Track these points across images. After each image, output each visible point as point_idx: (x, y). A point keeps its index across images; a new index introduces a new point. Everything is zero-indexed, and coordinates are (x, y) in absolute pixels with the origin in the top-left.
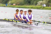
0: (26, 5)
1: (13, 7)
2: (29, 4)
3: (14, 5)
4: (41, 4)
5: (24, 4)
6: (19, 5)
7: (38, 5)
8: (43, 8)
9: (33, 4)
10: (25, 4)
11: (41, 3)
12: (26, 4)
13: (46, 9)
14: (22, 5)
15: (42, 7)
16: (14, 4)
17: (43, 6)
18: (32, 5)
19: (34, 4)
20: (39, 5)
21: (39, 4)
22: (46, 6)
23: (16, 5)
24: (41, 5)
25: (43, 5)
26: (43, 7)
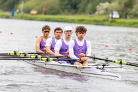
0: (67, 14)
1: (31, 19)
2: (73, 11)
3: (32, 14)
4: (107, 11)
5: (61, 11)
6: (46, 14)
7: (97, 13)
8: (111, 22)
9: (84, 11)
10: (63, 10)
11: (106, 9)
12: (66, 11)
13: (119, 26)
14: (54, 14)
15: (107, 20)
16: (34, 12)
17: (110, 15)
18: (80, 13)
19: (87, 11)
20: (100, 15)
21: (102, 12)
22: (121, 17)
23: (39, 13)
24: (105, 14)
25: (112, 14)
26: (110, 20)
